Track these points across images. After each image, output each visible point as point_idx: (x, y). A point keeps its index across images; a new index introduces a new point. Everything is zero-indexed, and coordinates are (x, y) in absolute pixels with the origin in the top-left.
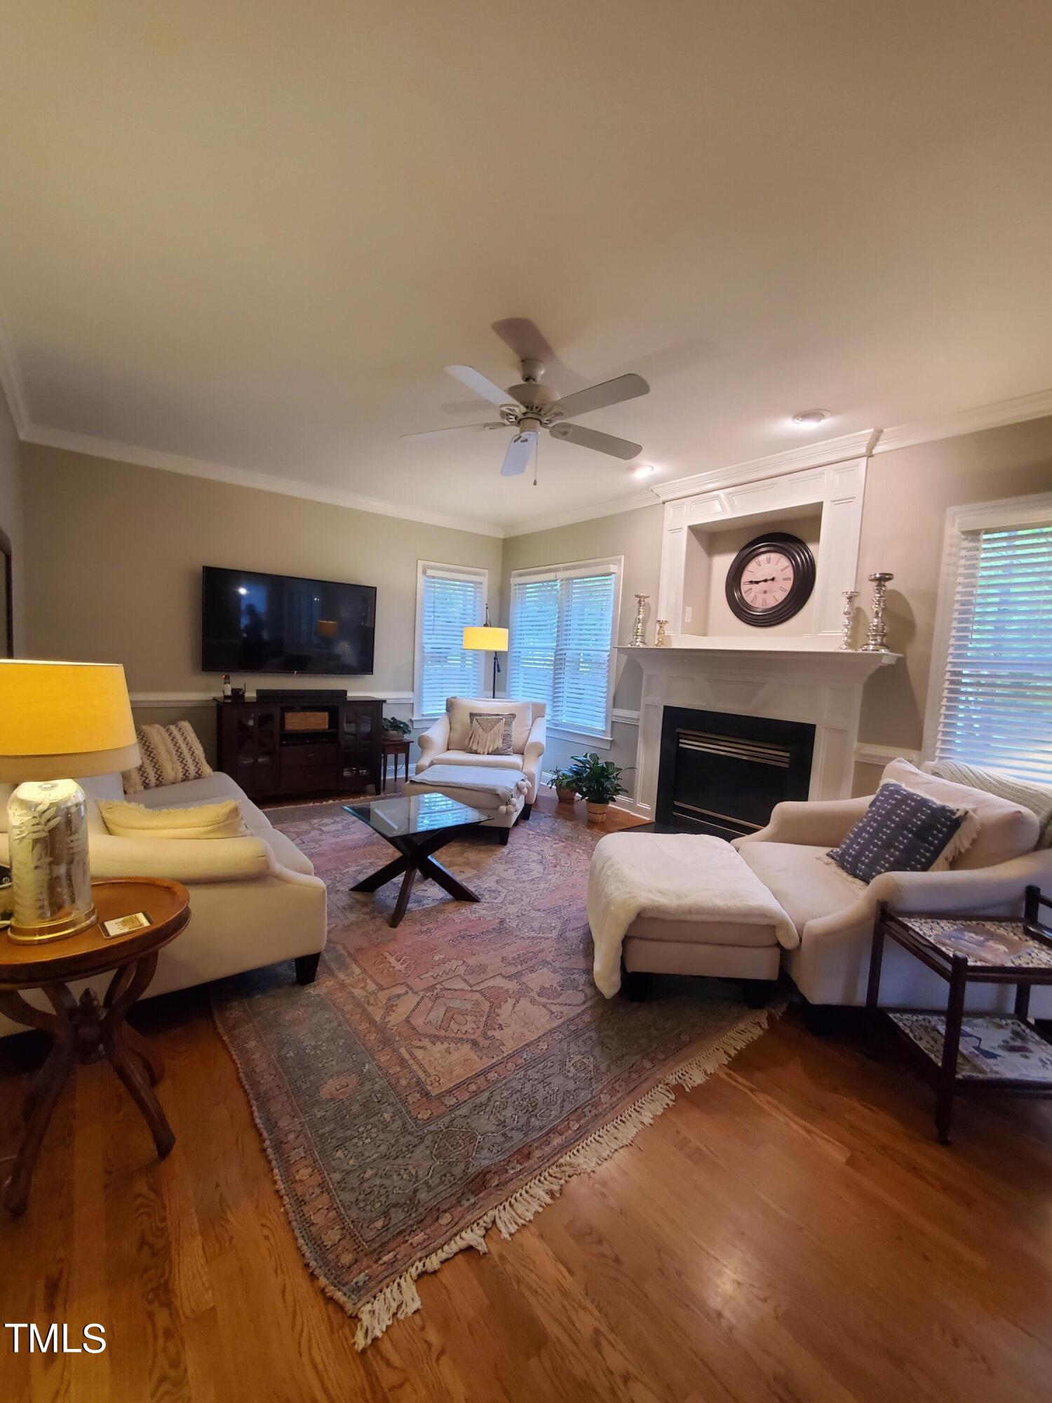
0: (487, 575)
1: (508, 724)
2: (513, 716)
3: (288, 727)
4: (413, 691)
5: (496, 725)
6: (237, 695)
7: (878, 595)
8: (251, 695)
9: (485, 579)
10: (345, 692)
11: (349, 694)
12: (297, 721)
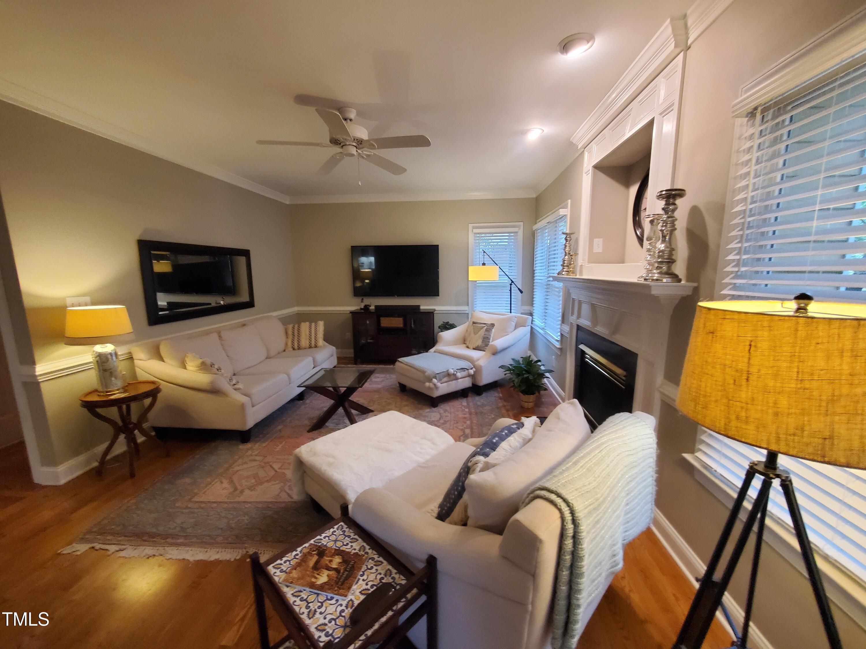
0: (522, 227)
1: (488, 330)
2: (493, 325)
3: (383, 325)
4: (468, 306)
5: (480, 330)
6: (366, 307)
7: (666, 216)
8: (372, 308)
9: (520, 231)
10: (419, 306)
11: (422, 308)
12: (386, 322)
